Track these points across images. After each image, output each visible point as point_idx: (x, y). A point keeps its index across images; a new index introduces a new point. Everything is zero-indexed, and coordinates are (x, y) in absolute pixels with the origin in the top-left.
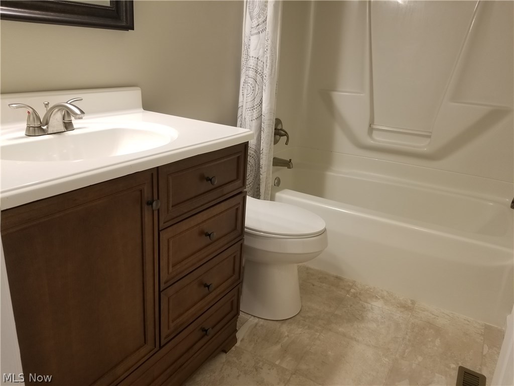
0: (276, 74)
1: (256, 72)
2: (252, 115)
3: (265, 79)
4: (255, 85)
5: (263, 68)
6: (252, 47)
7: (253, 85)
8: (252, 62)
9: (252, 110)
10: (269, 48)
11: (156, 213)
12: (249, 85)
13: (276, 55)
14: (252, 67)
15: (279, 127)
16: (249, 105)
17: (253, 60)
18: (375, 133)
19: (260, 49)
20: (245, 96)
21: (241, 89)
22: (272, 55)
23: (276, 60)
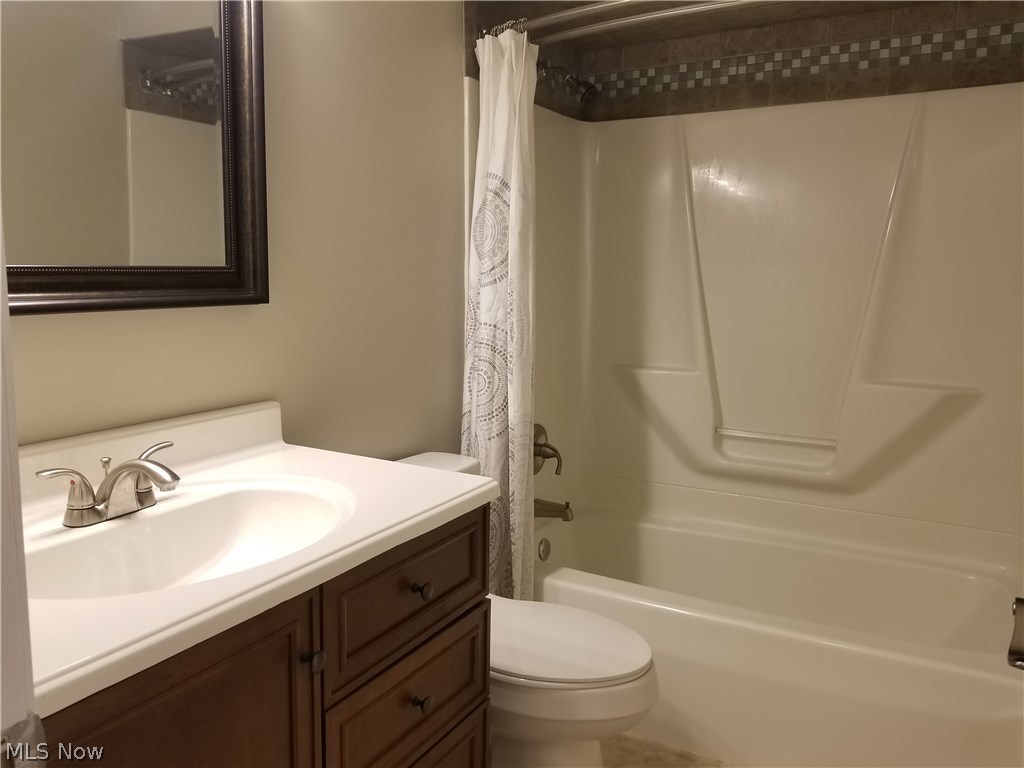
0: (531, 351)
1: (494, 349)
2: (490, 429)
3: (511, 362)
4: (493, 373)
5: (506, 342)
6: (484, 306)
7: (489, 374)
8: (484, 334)
9: (489, 419)
10: (515, 307)
11: (317, 678)
12: (482, 373)
13: (528, 317)
14: (485, 342)
15: (542, 441)
16: (483, 411)
17: (486, 329)
18: (727, 445)
19: (497, 310)
20: (475, 393)
21: (466, 380)
22: (521, 320)
23: (529, 326)
